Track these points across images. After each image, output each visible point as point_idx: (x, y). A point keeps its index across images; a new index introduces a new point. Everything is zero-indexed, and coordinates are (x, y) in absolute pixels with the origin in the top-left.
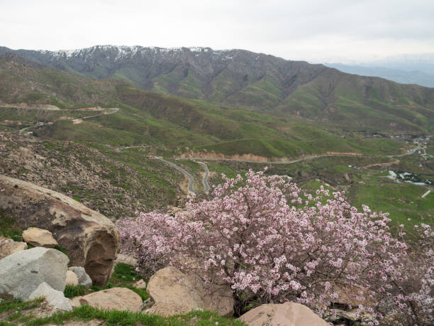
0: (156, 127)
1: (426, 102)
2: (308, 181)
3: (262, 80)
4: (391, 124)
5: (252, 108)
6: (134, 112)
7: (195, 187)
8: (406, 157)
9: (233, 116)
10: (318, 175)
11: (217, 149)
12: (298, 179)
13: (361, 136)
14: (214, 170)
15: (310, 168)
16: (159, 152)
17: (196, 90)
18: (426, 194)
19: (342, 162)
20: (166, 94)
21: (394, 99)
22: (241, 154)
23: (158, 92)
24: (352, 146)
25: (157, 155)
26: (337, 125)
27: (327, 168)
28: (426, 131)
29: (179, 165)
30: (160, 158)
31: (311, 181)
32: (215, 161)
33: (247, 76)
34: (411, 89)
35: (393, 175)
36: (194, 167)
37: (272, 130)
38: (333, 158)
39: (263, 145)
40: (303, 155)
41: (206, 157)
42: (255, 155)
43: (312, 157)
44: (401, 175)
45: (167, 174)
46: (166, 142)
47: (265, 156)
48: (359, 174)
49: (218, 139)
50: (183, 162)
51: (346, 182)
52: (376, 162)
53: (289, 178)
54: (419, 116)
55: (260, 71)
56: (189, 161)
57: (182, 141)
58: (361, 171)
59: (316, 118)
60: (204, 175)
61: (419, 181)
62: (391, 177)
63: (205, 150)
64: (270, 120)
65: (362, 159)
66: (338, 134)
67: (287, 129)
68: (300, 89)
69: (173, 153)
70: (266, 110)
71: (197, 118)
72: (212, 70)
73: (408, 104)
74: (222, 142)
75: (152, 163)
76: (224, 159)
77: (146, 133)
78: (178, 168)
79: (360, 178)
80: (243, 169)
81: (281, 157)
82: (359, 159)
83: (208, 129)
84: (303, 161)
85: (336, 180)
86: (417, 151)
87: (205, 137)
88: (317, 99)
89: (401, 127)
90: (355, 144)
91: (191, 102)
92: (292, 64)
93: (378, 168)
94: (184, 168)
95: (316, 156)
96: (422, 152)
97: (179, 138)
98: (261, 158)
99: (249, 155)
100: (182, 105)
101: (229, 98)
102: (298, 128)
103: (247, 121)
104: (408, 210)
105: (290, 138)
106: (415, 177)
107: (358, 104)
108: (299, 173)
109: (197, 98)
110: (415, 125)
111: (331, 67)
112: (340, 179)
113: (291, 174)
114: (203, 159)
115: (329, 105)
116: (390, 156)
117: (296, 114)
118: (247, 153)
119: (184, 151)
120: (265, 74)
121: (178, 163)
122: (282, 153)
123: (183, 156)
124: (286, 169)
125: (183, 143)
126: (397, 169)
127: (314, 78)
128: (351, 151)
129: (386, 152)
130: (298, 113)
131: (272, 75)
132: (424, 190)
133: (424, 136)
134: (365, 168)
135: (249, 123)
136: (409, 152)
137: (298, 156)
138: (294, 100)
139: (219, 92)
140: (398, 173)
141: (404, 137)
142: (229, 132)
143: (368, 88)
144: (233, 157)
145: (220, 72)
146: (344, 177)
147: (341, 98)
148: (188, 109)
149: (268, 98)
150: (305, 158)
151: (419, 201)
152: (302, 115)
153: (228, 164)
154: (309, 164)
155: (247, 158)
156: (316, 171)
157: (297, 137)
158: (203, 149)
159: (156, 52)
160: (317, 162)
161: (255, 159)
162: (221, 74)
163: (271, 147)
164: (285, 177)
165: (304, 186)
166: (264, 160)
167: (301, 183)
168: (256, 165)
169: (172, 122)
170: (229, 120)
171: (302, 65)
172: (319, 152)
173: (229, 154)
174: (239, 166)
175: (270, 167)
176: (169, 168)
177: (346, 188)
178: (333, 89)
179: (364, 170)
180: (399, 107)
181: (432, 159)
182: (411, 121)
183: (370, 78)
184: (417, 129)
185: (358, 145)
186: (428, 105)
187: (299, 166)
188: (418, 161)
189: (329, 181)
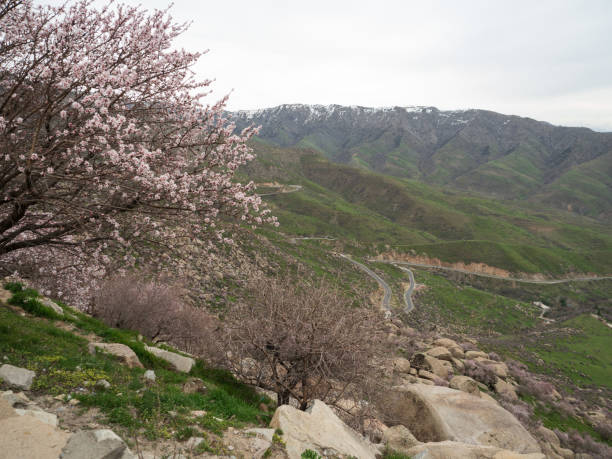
0: (348, 214)
2: (577, 315)
3: (512, 154)
5: (494, 195)
6: (321, 192)
7: (393, 304)
9: (461, 206)
10: (596, 308)
11: (432, 251)
12: (558, 310)
14: (423, 281)
15: (582, 296)
16: (348, 248)
17: (409, 165)
20: (366, 170)
22: (467, 262)
23: (355, 167)
25: (345, 252)
29: (373, 270)
30: (348, 257)
31: (583, 316)
32: (427, 269)
33: (488, 147)
36: (395, 275)
37: (522, 230)
39: (503, 251)
40: (572, 273)
41: (413, 262)
42: (490, 265)
43: (588, 278)
45: (355, 280)
46: (359, 235)
47: (505, 269)
49: (434, 238)
50: (380, 265)
53: (544, 306)
55: (510, 142)
56: (388, 265)
57: (382, 235)
59: (602, 216)
60: (407, 287)
63: (413, 251)
64: (520, 215)
67: (547, 231)
68: (575, 170)
69: (367, 251)
70: (515, 200)
71: (406, 206)
72: (435, 139)
74: (440, 241)
75: (336, 262)
76: (440, 267)
77: (334, 221)
78: (370, 273)
80: (468, 284)
81: (533, 273)
83: (422, 222)
84: (571, 282)
87: (416, 233)
88: (605, 186)
91: (398, 183)
92: (563, 131)
94: (379, 274)
95: (595, 277)
97: (378, 231)
98: (498, 270)
99: (480, 265)
100: (387, 186)
101: (458, 179)
102: (566, 230)
103: (482, 214)
105: (551, 245)
108: (563, 302)
109: (409, 177)
113: (549, 301)
114: (408, 264)
117: (566, 208)
118: (477, 262)
119: (382, 250)
120: (518, 144)
121: (372, 266)
122: (533, 267)
123: (380, 258)
124: (540, 292)
125: (382, 239)
127: (601, 153)
130: (569, 207)
131: (529, 147)
135: (483, 218)
137: (563, 274)
138: (564, 187)
139: (443, 170)
142: (453, 228)
144: (454, 265)
145: (446, 142)
148: (395, 192)
149: (518, 180)
150: (576, 279)
152: (576, 210)
153: (447, 275)
154: (582, 289)
155: (477, 269)
156: (593, 300)
157: (564, 244)
158: (410, 249)
159: (359, 113)
160: (596, 288)
161: (488, 271)
162: (448, 145)
163: (516, 256)
164: (537, 303)
165: (569, 322)
166: (503, 275)
167: (565, 318)
168: (489, 280)
169: (370, 208)
170: (453, 211)
171: (583, 133)
172: (601, 272)
173: (448, 261)
174: (464, 279)
175: (514, 286)
176: (357, 271)
187: (563, 289)
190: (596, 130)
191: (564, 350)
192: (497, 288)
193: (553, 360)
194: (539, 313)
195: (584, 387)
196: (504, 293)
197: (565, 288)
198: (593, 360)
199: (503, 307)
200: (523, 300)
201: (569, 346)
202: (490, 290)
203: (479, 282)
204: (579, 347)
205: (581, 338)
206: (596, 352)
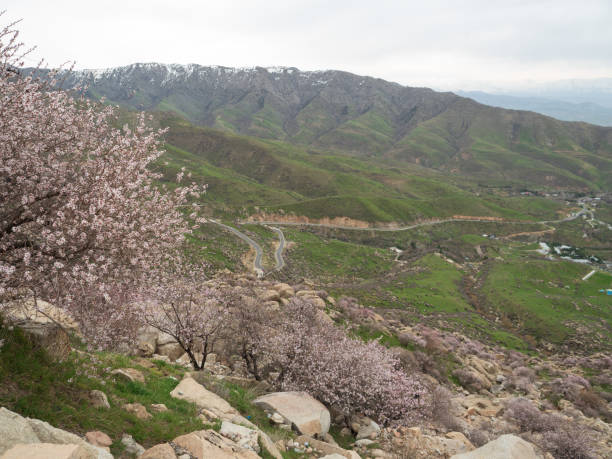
0: (215, 178)
1: (597, 146)
2: (424, 255)
3: (368, 114)
4: (548, 178)
5: (353, 153)
6: (186, 157)
7: (264, 262)
8: (564, 224)
9: (324, 164)
10: (439, 247)
11: (299, 209)
12: (410, 252)
13: (504, 194)
14: (291, 239)
15: (428, 238)
16: (217, 213)
17: (275, 126)
18: (589, 275)
19: (476, 229)
20: (231, 132)
21: (553, 143)
22: (332, 217)
23: (219, 130)
24: (490, 208)
25: (214, 217)
26: (469, 178)
27: (453, 237)
28: (597, 188)
29: (243, 232)
30: (218, 221)
31: (429, 255)
32: (296, 227)
33: (346, 107)
34: (576, 129)
35: (544, 248)
36: (265, 235)
37: (378, 184)
38: (462, 224)
39: (362, 204)
40: (420, 220)
41: (282, 221)
42: (352, 218)
43: (433, 222)
44: (557, 249)
45: (225, 243)
46: (228, 199)
47: (366, 220)
48: (496, 247)
49: (301, 197)
50: (250, 228)
51: (477, 258)
52: (523, 230)
53: (398, 251)
54: (587, 166)
55: (366, 102)
56: (258, 226)
57: (251, 197)
58: (500, 242)
59: (442, 167)
60: (277, 245)
61: (581, 257)
62: (541, 252)
63: (282, 211)
64: (377, 170)
65: (504, 225)
66: (471, 191)
67: (399, 183)
68: (421, 127)
69: (237, 214)
70: (373, 156)
71: (273, 167)
72: (297, 100)
73: (572, 149)
74: (307, 199)
75: (205, 228)
76: (308, 224)
78: (241, 235)
79: (497, 251)
80: (334, 238)
81: (389, 222)
82: (499, 226)
83: (288, 182)
84: (420, 227)
85: (463, 254)
86: (581, 215)
87: (284, 192)
88: (444, 140)
89: (562, 181)
90: (493, 204)
91: (264, 144)
92: (410, 92)
93: (525, 238)
94: (250, 236)
95: (438, 221)
96: (589, 216)
97: (246, 194)
98: (359, 222)
99: (343, 219)
100: (253, 148)
101: (320, 138)
102: (414, 181)
103: (343, 171)
104: (559, 297)
105: (403, 196)
106: (576, 251)
107: (500, 149)
108: (413, 245)
109: (275, 138)
110: (580, 179)
111: (465, 96)
112: (468, 253)
113: (402, 245)
114: (276, 224)
115: (462, 149)
116: (543, 223)
117: (415, 162)
118: (341, 216)
119: (252, 212)
120: (372, 105)
121: (242, 229)
122: (388, 217)
123: (251, 220)
124: (395, 238)
125: (252, 201)
126: (552, 240)
127: (441, 111)
128: (488, 214)
129: (537, 216)
130: (417, 161)
131: (381, 106)
132: (585, 269)
133: (593, 194)
134: (506, 238)
135: (345, 174)
136: (570, 217)
137: (413, 220)
138: (412, 142)
139: (307, 131)
140: (552, 245)
141: (564, 196)
142: (318, 186)
143: (516, 127)
144: (321, 221)
145: (308, 103)
146: (475, 251)
147: (479, 140)
148: (261, 153)
149: (374, 137)
150: (423, 224)
151: (577, 284)
152: (423, 163)
153: (314, 230)
154: (428, 232)
155: (341, 222)
156: (436, 241)
157: (412, 193)
158: (278, 209)
159: (220, 73)
160: (439, 230)
161: (352, 224)
162: (310, 105)
163: (374, 208)
164: (393, 249)
165: (418, 262)
166: (364, 226)
167: (414, 258)
168: (352, 232)
169: (238, 172)
170: (317, 169)
171: (425, 93)
172: (443, 216)
173: (315, 217)
174: (329, 234)
175: (373, 235)
176: (228, 235)
177: (476, 265)
178: (467, 127)
179: (505, 241)
180: (559, 153)
181: (602, 226)
182: (575, 173)
183: (520, 112)
184: (584, 185)
185: (498, 206)
186: (599, 151)
187: (413, 234)
188: (582, 228)
189: (454, 256)
190: (437, 90)
191: (413, 286)
192: (359, 239)
193: (404, 295)
194: (394, 257)
195: (428, 314)
196: (365, 242)
197: (415, 233)
198: (436, 292)
199: (364, 255)
200: (381, 247)
201: (417, 282)
202: (354, 240)
203: (344, 235)
204: (424, 282)
205: (426, 274)
206: (438, 284)
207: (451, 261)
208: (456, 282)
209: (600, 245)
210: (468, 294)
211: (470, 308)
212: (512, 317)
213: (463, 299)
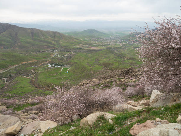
2: (16, 77)
4: (45, 47)
8: (53, 58)
10: (20, 74)
12: (10, 78)
13: (35, 53)
15: (15, 72)
18: (62, 70)
19: (30, 65)
21: (44, 37)
24: (32, 58)
26: (23, 50)
27: (23, 69)
28: (57, 47)
34: (48, 32)
38: (25, 65)
40: (10, 67)
43: (15, 66)
44: (53, 65)
51: (33, 73)
52: (43, 62)
53: (5, 79)
54: (53, 42)
58: (38, 67)
59: (12, 48)
61: (59, 66)
62: (49, 67)
65: (38, 62)
66: (24, 54)
73: (48, 38)
79: (38, 70)
82: (36, 63)
84: (11, 69)
85: (28, 73)
86: (56, 55)
88: (10, 40)
89: (49, 47)
90: (32, 57)
93: (44, 64)
95: (17, 66)
96: (57, 55)
102: (3, 54)
104: (57, 77)
106: (58, 64)
107: (29, 40)
108: (10, 75)
111: (13, 25)
112: (30, 73)
113: (6, 77)
115: (17, 42)
116: (47, 59)
117: (1, 48)
124: (2, 75)
127: (6, 30)
128: (32, 60)
129: (45, 58)
130: (2, 47)
132: (61, 68)
133: (57, 49)
136: (53, 56)
137: (7, 68)
140: (51, 64)
141: (50, 51)
143: (32, 33)
146: (32, 72)
147: (22, 38)
150: (11, 68)
151: (60, 73)
152: (4, 48)
156: (18, 72)
157: (4, 59)
160: (18, 68)
164: (3, 79)
165: (14, 80)
167: (12, 80)
172: (17, 64)
177: (33, 76)
178: (17, 34)
179: (39, 66)
180: (46, 40)
181: (61, 57)
182: (51, 44)
183: (32, 29)
184: (54, 47)
185: (34, 57)
186: (55, 38)
187: (9, 72)
188: (57, 58)
189: (26, 75)
190: (2, 23)
191: (15, 88)
193: (14, 93)
194: (4, 82)
195: (24, 95)
197: (10, 71)
198: (24, 88)
201: (16, 87)
204: (19, 86)
205: (19, 83)
206: (24, 85)
207: (25, 77)
208: (29, 83)
209: (62, 61)
210: (34, 85)
211: (36, 88)
212: (48, 86)
213: (33, 86)
